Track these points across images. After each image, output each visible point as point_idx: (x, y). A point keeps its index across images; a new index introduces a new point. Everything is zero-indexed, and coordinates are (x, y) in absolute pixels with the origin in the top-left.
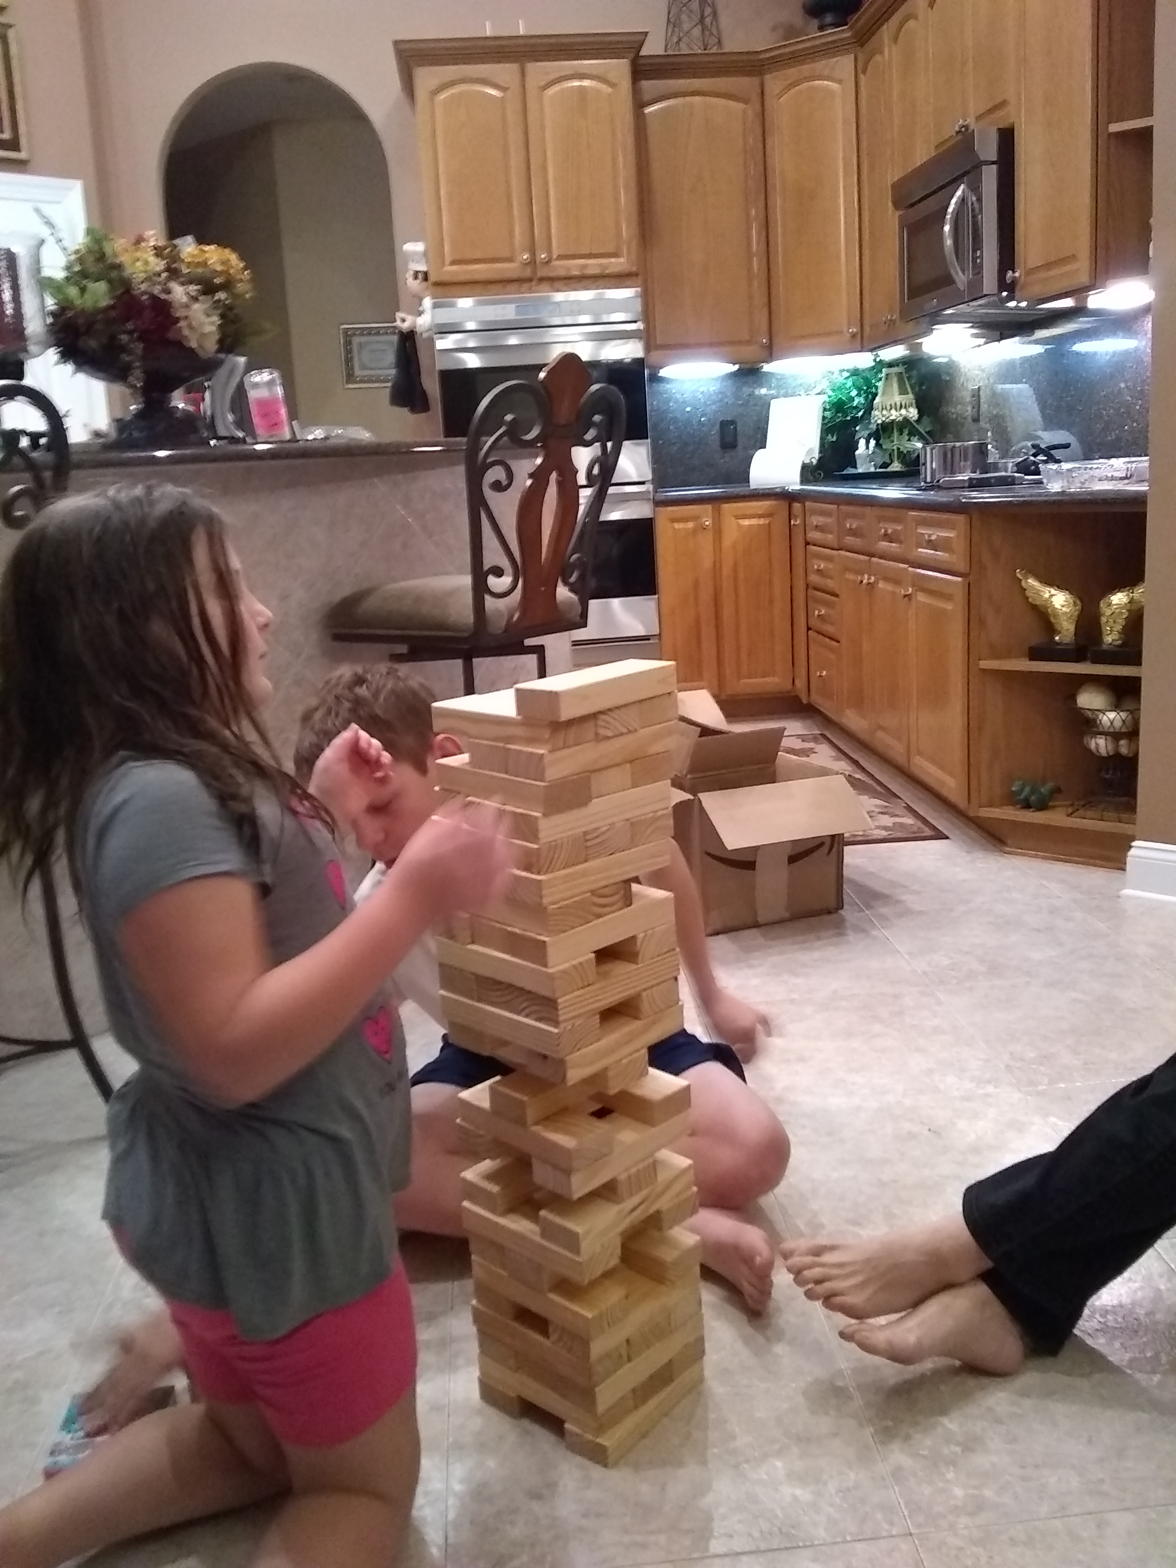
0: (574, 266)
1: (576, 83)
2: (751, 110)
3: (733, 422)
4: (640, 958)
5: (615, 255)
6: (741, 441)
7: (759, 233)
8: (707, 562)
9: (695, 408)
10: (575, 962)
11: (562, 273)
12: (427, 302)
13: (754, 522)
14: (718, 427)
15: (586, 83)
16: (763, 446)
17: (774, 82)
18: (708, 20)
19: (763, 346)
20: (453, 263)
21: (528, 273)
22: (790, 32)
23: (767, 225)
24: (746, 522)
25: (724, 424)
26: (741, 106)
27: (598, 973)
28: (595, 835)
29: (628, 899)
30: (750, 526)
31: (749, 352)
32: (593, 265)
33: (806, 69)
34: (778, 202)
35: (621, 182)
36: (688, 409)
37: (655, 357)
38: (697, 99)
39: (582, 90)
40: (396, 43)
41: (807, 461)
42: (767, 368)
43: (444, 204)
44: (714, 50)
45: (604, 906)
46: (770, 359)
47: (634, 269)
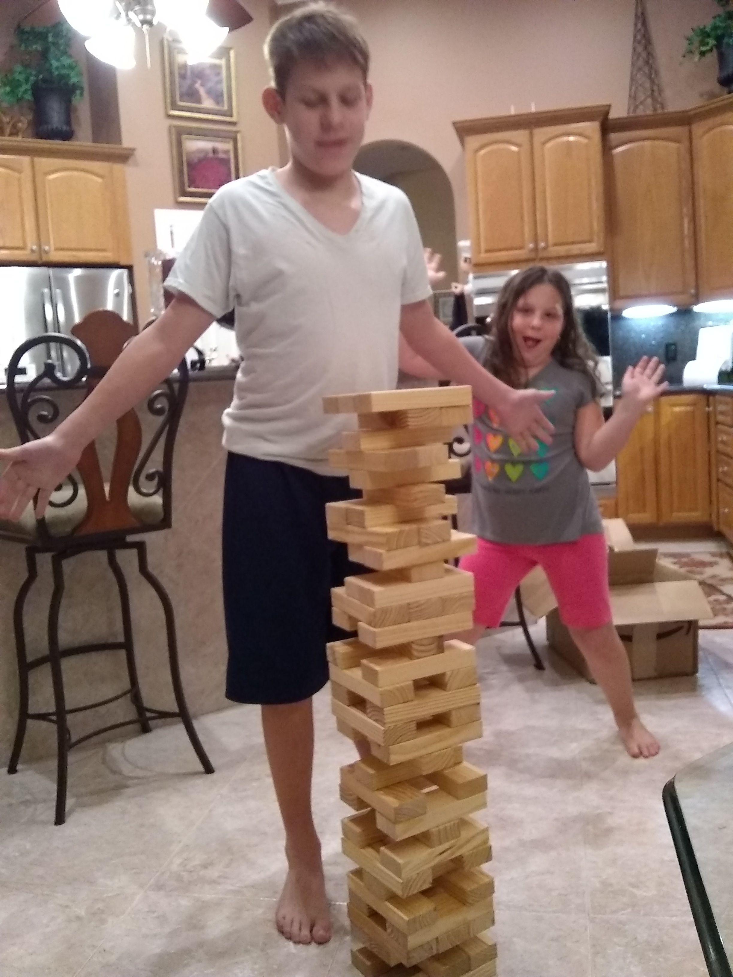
0: (562, 250)
1: (565, 139)
2: (684, 147)
3: (674, 344)
4: (448, 687)
5: (590, 241)
6: (679, 357)
7: (689, 223)
8: (650, 435)
9: (648, 335)
10: (398, 686)
11: (554, 254)
12: (471, 276)
13: (683, 409)
14: (663, 347)
15: (571, 138)
16: (694, 358)
17: (698, 128)
18: (656, 94)
19: (692, 296)
20: (487, 251)
21: (533, 255)
22: (712, 96)
23: (694, 219)
24: (677, 409)
25: (668, 346)
26: (678, 145)
27: (416, 695)
28: (415, 605)
29: (441, 649)
30: (680, 412)
31: (684, 299)
32: (575, 249)
33: (718, 119)
34: (701, 203)
35: (594, 197)
36: (643, 336)
37: (618, 304)
38: (647, 143)
39: (569, 142)
40: (454, 124)
41: (724, 369)
42: (696, 308)
43: (481, 216)
44: (660, 111)
45: (422, 651)
46: (697, 302)
47: (602, 249)
